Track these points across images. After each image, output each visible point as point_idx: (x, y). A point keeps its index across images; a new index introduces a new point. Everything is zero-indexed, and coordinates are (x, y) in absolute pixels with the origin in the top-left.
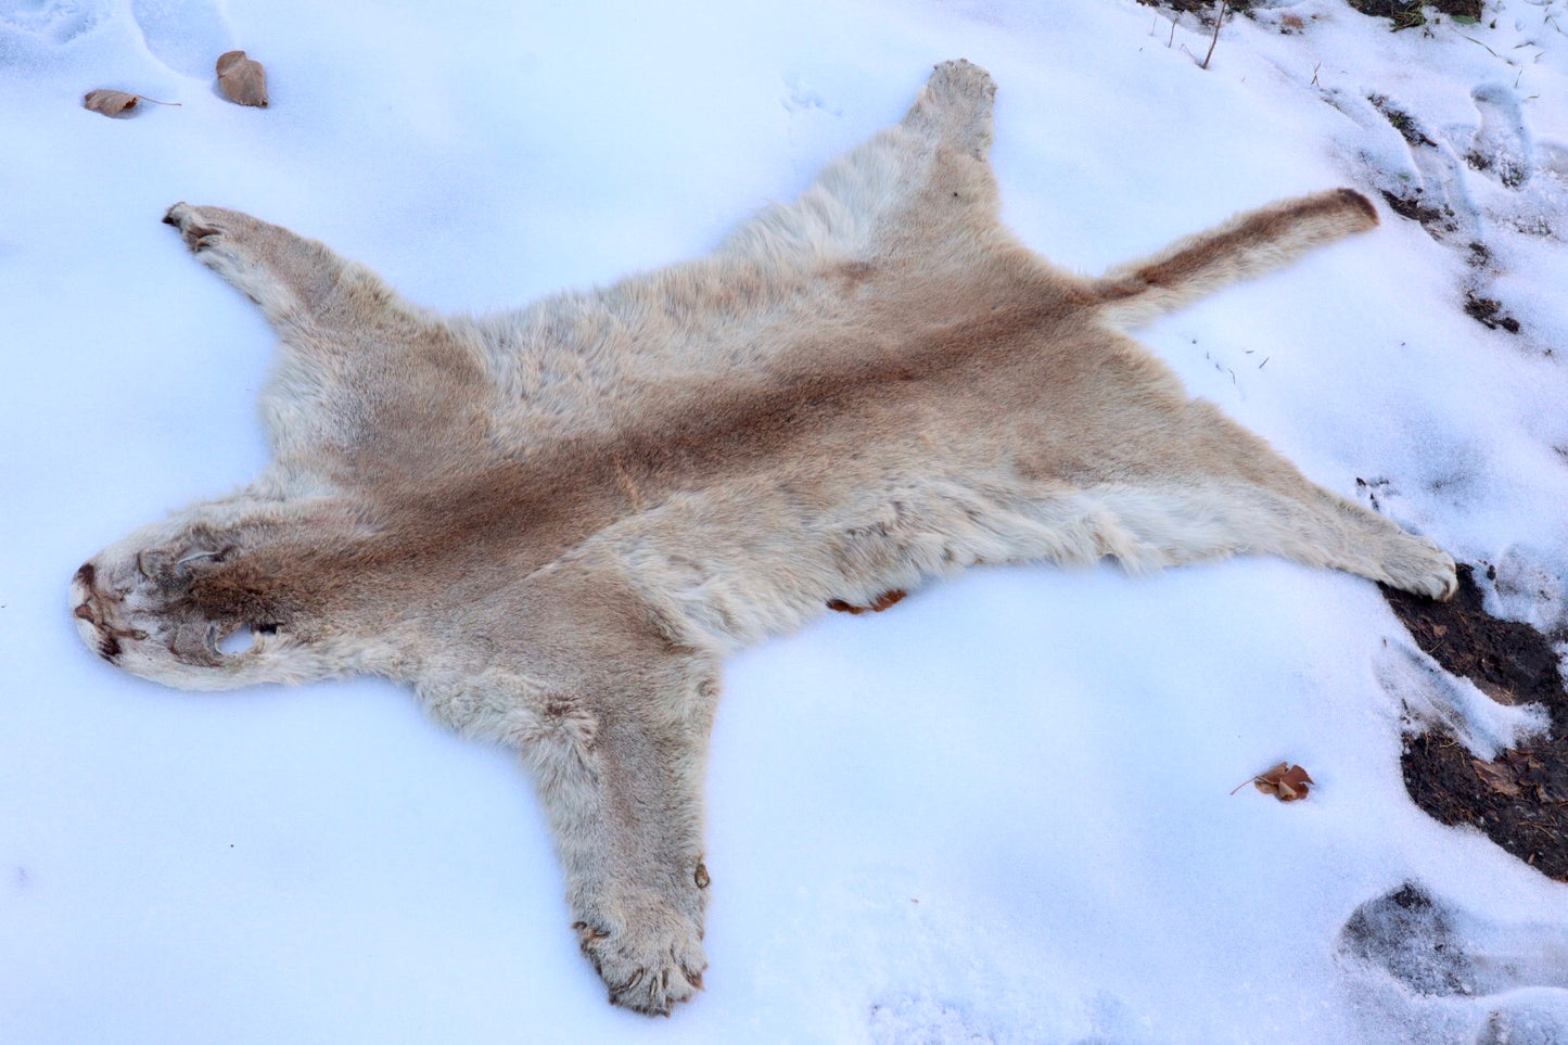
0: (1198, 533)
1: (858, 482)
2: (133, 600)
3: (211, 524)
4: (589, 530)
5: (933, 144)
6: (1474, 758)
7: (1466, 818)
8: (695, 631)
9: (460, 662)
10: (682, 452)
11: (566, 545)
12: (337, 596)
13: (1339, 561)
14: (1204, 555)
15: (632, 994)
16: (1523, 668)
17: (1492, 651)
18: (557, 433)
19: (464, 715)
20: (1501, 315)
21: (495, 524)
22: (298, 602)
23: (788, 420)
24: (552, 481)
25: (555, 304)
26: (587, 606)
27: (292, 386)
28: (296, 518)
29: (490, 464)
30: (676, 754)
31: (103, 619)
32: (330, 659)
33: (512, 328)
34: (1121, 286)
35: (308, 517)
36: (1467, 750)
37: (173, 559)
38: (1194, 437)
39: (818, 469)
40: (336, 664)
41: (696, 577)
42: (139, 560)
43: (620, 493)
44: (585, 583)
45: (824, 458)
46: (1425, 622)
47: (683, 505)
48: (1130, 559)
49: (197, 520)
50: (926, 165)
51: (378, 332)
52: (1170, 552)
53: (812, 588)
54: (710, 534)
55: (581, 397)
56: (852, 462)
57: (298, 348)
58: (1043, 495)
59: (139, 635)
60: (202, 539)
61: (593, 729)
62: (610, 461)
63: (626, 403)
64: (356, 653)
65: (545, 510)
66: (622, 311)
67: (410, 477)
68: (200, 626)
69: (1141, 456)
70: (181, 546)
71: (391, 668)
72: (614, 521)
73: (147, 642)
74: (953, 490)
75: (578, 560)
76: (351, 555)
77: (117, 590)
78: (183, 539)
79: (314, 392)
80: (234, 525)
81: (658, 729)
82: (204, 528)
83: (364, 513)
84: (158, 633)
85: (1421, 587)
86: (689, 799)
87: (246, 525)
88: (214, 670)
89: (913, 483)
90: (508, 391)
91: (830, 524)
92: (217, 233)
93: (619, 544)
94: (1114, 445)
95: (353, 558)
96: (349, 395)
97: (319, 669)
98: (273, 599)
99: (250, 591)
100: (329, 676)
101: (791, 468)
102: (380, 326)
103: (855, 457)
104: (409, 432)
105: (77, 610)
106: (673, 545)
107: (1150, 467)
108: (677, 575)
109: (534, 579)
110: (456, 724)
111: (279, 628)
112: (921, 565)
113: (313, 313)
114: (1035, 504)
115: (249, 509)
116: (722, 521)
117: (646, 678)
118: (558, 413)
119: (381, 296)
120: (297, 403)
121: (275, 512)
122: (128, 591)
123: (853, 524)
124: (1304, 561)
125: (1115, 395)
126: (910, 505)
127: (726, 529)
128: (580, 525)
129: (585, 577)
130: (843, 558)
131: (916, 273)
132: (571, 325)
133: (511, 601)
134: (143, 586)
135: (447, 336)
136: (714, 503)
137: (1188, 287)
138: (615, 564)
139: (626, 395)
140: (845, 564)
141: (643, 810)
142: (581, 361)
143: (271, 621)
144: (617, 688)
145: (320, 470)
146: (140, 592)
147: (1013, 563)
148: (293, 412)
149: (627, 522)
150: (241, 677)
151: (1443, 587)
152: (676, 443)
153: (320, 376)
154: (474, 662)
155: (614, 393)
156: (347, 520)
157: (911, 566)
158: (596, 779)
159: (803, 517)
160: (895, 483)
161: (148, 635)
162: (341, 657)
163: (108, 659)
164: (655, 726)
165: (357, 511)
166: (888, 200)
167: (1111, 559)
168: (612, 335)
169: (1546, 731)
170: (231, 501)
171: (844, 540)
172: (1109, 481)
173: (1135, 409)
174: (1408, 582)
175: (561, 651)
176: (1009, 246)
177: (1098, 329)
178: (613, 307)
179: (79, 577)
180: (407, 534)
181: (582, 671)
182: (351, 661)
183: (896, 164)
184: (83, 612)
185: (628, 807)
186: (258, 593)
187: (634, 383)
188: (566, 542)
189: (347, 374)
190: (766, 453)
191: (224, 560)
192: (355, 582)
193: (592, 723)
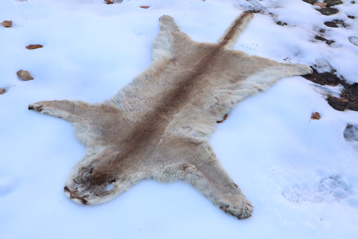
0: (270, 79)
1: (206, 97)
2: (80, 190)
3: (85, 166)
4: (164, 129)
5: (169, 32)
6: (337, 98)
7: (345, 109)
8: (199, 139)
9: (158, 168)
10: (169, 107)
11: (161, 135)
12: (123, 167)
13: (293, 74)
14: (274, 82)
15: (243, 215)
16: (331, 79)
17: (325, 79)
18: (142, 114)
19: (168, 178)
20: (282, 23)
21: (144, 137)
22: (116, 172)
23: (185, 91)
24: (149, 124)
25: (124, 90)
26: (174, 144)
27: (81, 130)
28: (101, 156)
29: (134, 126)
30: (213, 164)
31: (77, 197)
32: (132, 180)
33: (118, 98)
34: (223, 42)
35: (103, 155)
36: (335, 97)
37: (82, 177)
38: (256, 62)
39: (197, 98)
40: (134, 181)
41: (190, 129)
42: (75, 181)
43: (164, 120)
44: (171, 140)
45: (197, 95)
46: (312, 79)
47: (178, 116)
48: (263, 89)
49: (80, 167)
50: (171, 36)
51: (90, 112)
52: (268, 84)
53: (212, 121)
54: (186, 119)
55: (142, 105)
56: (203, 94)
57: (77, 122)
58: (239, 84)
59: (87, 196)
60: (85, 170)
61: (195, 167)
62: (157, 114)
63: (151, 102)
64: (136, 176)
65: (152, 130)
66: (138, 85)
67: (119, 137)
68: (99, 188)
69: (250, 70)
70: (81, 173)
71: (146, 176)
72: (167, 125)
73: (90, 197)
74: (224, 91)
75: (166, 136)
76: (118, 158)
77: (75, 189)
78: (80, 172)
79: (86, 129)
80: (89, 164)
81: (207, 161)
82: (84, 168)
83: (114, 148)
84: (91, 194)
85: (308, 73)
86: (223, 172)
87: (92, 163)
88: (109, 195)
89: (216, 92)
90: (126, 111)
91: (206, 107)
92: (43, 106)
93: (171, 130)
94: (244, 70)
95: (119, 158)
96: (94, 126)
97: (131, 183)
98: (110, 174)
99: (104, 175)
100: (134, 184)
101: (193, 100)
102: (89, 111)
103: (202, 92)
104: (112, 128)
105: (70, 197)
106: (181, 125)
107: (253, 71)
108: (187, 130)
109: (160, 144)
110: (167, 180)
111: (116, 180)
112: (229, 107)
113: (74, 114)
114: (239, 87)
115: (90, 159)
116: (187, 116)
117: (197, 152)
118: (140, 110)
119: (86, 104)
120: (84, 133)
121: (96, 157)
122: (77, 188)
123: (211, 105)
124: (289, 76)
125: (238, 61)
126: (218, 97)
127: (189, 117)
128: (161, 129)
129: (169, 139)
130: (213, 113)
131: (184, 56)
132: (130, 92)
133: (158, 151)
134: (80, 185)
135: (106, 106)
136: (183, 113)
137: (235, 37)
138: (173, 134)
139: (150, 101)
140: (214, 114)
141: (215, 178)
142: (137, 99)
143: (113, 179)
144: (193, 157)
145: (99, 144)
146: (80, 187)
147: (244, 99)
148: (85, 135)
149: (169, 124)
150: (117, 193)
151: (311, 71)
152: (167, 105)
153: (86, 125)
154: (161, 166)
155: (148, 102)
156: (112, 152)
157: (227, 108)
158: (202, 177)
159: (200, 108)
160: (212, 94)
161: (89, 195)
162: (134, 179)
163: (85, 204)
164: (206, 161)
165: (112, 149)
166: (169, 45)
167: (260, 90)
168: (139, 90)
169: (344, 88)
170: (84, 159)
171: (211, 109)
172: (248, 77)
173: (243, 62)
174: (305, 73)
175: (176, 156)
176: (198, 44)
177: (226, 51)
178: (135, 85)
179: (66, 190)
180: (127, 148)
181: (183, 157)
182: (136, 179)
183: (166, 38)
184: (72, 197)
185: (212, 179)
186: (106, 175)
187: (150, 98)
188: (161, 134)
189: (90, 122)
190: (185, 99)
191: (93, 172)
192: (124, 163)
193: (194, 166)
